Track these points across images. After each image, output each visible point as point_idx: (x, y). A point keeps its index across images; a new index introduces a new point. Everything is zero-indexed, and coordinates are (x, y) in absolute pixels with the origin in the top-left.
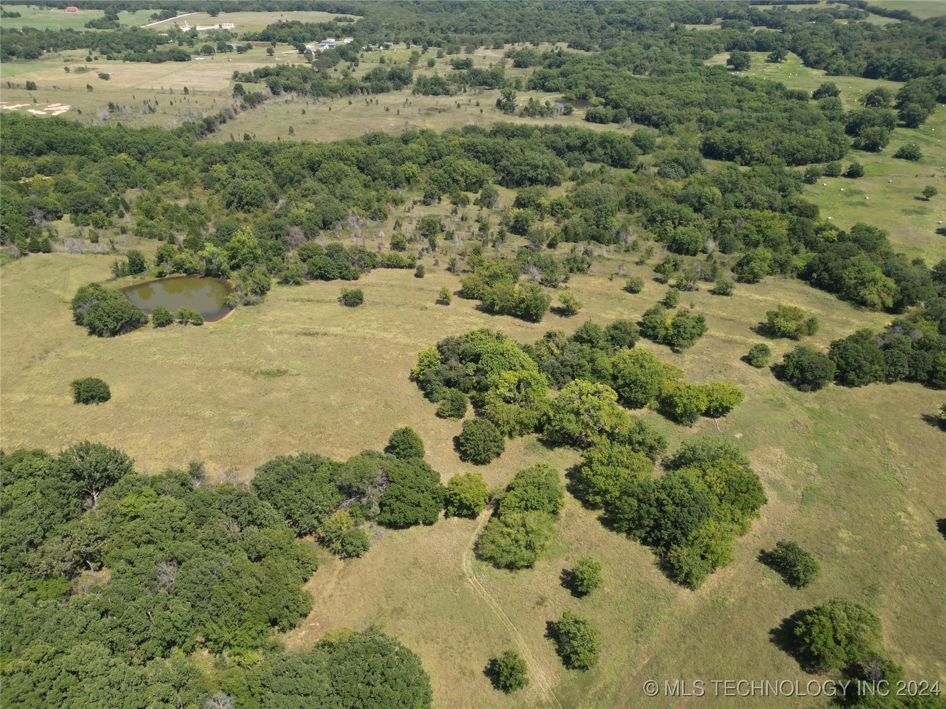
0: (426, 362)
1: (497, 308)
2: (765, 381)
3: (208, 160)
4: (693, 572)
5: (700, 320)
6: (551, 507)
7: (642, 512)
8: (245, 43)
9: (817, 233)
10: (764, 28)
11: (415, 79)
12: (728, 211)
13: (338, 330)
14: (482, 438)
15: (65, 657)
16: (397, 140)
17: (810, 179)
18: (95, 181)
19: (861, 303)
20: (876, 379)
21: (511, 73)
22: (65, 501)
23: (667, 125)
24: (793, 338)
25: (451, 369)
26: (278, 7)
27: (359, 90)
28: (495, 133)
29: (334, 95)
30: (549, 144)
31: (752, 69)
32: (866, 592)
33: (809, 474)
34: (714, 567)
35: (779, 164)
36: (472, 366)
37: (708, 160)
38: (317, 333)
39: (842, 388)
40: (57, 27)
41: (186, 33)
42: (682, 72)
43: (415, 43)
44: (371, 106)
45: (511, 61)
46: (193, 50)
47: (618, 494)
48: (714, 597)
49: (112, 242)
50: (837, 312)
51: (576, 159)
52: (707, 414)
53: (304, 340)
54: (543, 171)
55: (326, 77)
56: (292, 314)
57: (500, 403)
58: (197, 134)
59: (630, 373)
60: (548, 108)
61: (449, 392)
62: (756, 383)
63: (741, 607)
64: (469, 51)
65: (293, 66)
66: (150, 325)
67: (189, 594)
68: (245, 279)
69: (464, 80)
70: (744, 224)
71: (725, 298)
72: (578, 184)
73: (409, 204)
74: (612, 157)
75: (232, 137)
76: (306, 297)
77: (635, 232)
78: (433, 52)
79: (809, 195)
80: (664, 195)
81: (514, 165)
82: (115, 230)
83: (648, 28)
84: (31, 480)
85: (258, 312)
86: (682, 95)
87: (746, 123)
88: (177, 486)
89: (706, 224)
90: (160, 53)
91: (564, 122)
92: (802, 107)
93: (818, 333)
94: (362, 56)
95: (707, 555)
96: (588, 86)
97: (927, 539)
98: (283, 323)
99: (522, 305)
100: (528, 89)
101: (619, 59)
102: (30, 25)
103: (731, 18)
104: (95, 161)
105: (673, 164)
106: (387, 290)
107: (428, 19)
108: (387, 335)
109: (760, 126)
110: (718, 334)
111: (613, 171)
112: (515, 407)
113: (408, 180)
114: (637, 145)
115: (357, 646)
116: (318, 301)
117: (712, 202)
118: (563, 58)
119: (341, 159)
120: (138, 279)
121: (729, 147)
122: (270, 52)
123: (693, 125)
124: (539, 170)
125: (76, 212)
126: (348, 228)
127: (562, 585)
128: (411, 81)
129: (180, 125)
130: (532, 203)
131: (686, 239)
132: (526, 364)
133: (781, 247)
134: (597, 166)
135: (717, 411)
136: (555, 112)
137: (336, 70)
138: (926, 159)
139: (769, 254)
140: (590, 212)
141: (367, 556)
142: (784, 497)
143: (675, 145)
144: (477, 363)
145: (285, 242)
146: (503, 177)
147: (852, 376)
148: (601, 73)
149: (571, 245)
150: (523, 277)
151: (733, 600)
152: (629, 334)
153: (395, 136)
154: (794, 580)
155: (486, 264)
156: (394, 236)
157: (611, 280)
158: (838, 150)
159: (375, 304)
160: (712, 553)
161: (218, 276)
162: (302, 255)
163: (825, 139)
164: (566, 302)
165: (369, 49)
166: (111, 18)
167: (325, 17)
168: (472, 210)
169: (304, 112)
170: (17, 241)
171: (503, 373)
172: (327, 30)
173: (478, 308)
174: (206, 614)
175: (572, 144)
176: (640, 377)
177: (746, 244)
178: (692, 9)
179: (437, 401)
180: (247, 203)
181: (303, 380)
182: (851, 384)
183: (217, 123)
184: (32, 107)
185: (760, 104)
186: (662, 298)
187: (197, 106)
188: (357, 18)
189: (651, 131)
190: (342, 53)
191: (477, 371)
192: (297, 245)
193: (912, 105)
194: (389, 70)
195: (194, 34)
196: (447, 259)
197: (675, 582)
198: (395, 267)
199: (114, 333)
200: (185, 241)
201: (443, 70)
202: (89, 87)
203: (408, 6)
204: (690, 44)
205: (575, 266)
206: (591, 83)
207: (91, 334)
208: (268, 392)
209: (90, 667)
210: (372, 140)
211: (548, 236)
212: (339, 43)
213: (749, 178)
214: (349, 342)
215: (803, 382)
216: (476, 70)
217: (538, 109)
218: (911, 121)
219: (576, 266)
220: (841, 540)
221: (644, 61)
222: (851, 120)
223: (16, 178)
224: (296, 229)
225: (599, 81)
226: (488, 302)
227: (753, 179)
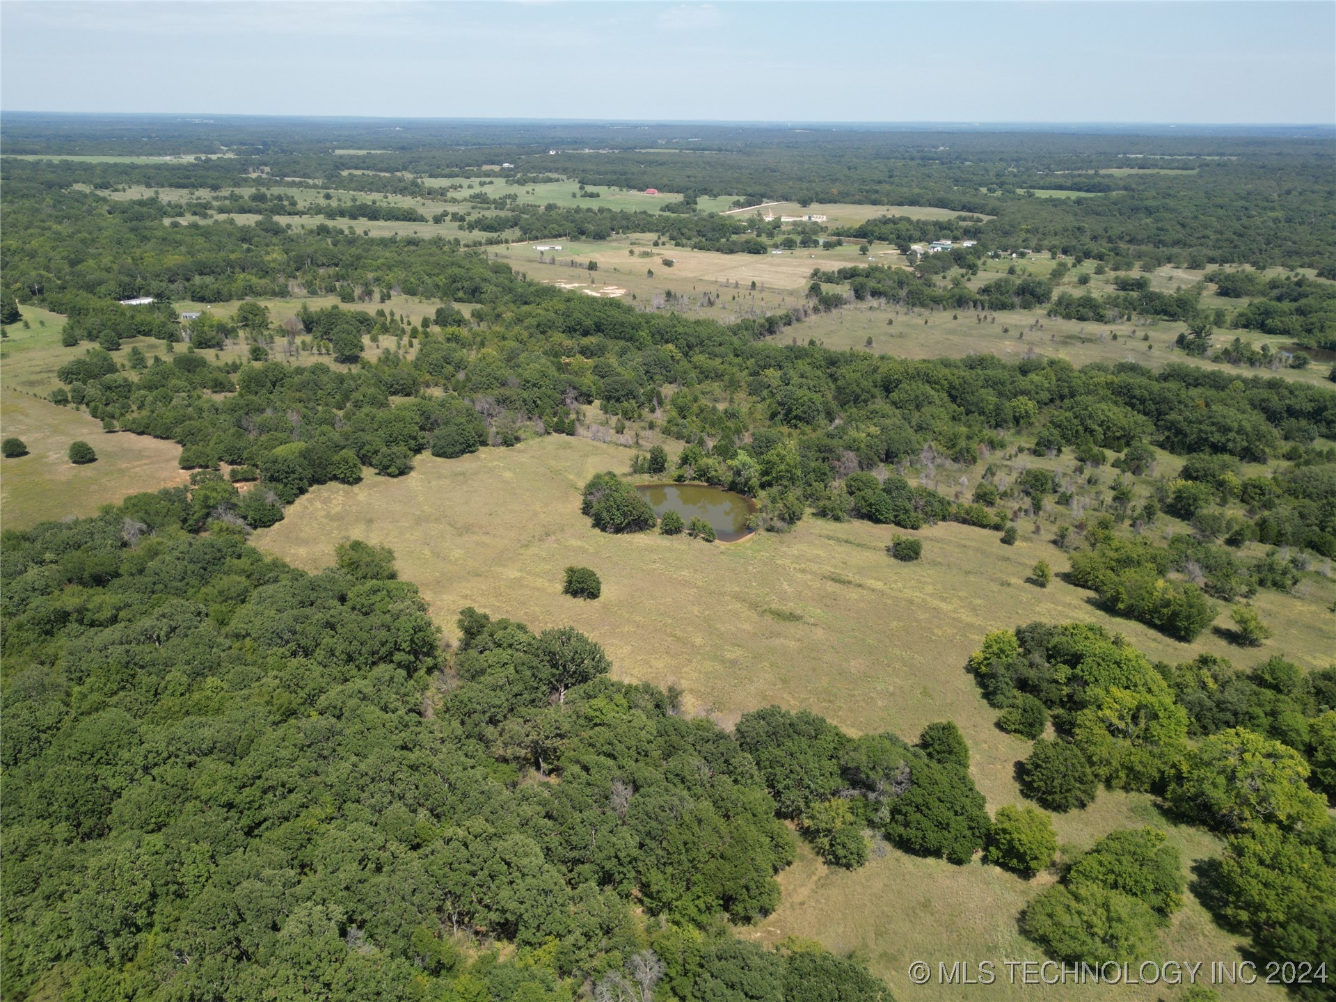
0: (995, 648)
1: (1121, 606)
3: (762, 363)
6: (1157, 900)
8: (835, 238)
11: (1055, 296)
13: (879, 585)
14: (1062, 769)
15: (501, 842)
16: (1013, 368)
18: (635, 369)
21: (1210, 300)
22: (535, 685)
25: (1031, 665)
26: (885, 199)
27: (971, 304)
28: (1165, 377)
29: (935, 306)
30: (1257, 403)
36: (1063, 672)
38: (850, 582)
40: (631, 209)
41: (769, 223)
43: (1065, 252)
44: (982, 324)
45: (1213, 287)
46: (771, 243)
47: (1282, 917)
49: (637, 435)
51: (1299, 430)
53: (831, 587)
54: (1238, 438)
55: (929, 284)
56: (822, 553)
57: (1100, 731)
58: (754, 334)
60: (1265, 356)
61: (1020, 698)
64: (1146, 268)
65: (889, 268)
66: (657, 530)
67: (640, 828)
68: (774, 501)
69: (1130, 305)
72: (1298, 465)
73: (1012, 450)
75: (795, 341)
76: (844, 537)
78: (1089, 266)
81: (1190, 422)
82: (643, 424)
84: (510, 651)
85: (782, 542)
88: (650, 706)
90: (734, 243)
91: (1291, 377)
94: (984, 264)
98: (809, 561)
99: (1165, 611)
100: (1236, 326)
102: (606, 206)
104: (639, 349)
106: (956, 550)
107: (1091, 224)
108: (943, 605)
112: (1123, 744)
113: (1017, 420)
115: (828, 964)
116: (858, 545)
118: (1304, 288)
119: (928, 382)
120: (655, 479)
122: (864, 250)
124: (1232, 435)
125: (608, 399)
126: (918, 466)
128: (1049, 299)
129: (739, 321)
130: (1210, 478)
132: (1154, 688)
136: (1276, 362)
137: (944, 277)
140: (1313, 506)
141: (859, 873)
144: (1073, 667)
145: (832, 468)
146: (1168, 438)
149: (1268, 547)
150: (1173, 575)
153: (1009, 364)
155: (1115, 544)
156: (980, 485)
157: (1332, 611)
159: (934, 563)
161: (743, 492)
162: (851, 486)
164: (1242, 621)
165: (996, 256)
166: (690, 203)
167: (943, 215)
168: (1107, 473)
169: (890, 322)
170: (546, 418)
171: (1114, 689)
172: (943, 229)
173: (1089, 601)
174: (653, 858)
175: (1298, 407)
179: (1000, 707)
180: (796, 417)
181: (819, 633)
183: (781, 324)
184: (587, 288)
187: (763, 303)
188: (986, 218)
190: (958, 258)
191: (1071, 680)
192: (846, 475)
194: (1018, 282)
195: (777, 225)
196: (1055, 528)
198: (974, 524)
199: (619, 530)
200: (715, 447)
201: (1101, 289)
202: (650, 273)
203: (1064, 207)
205: (1270, 577)
207: (594, 526)
208: (773, 635)
209: (525, 861)
210: (978, 363)
211: (1229, 527)
212: (956, 246)
214: (889, 602)
216: (1152, 293)
217: (1248, 354)
219: (1272, 578)
223: (557, 355)
224: (851, 455)
226: (1108, 595)
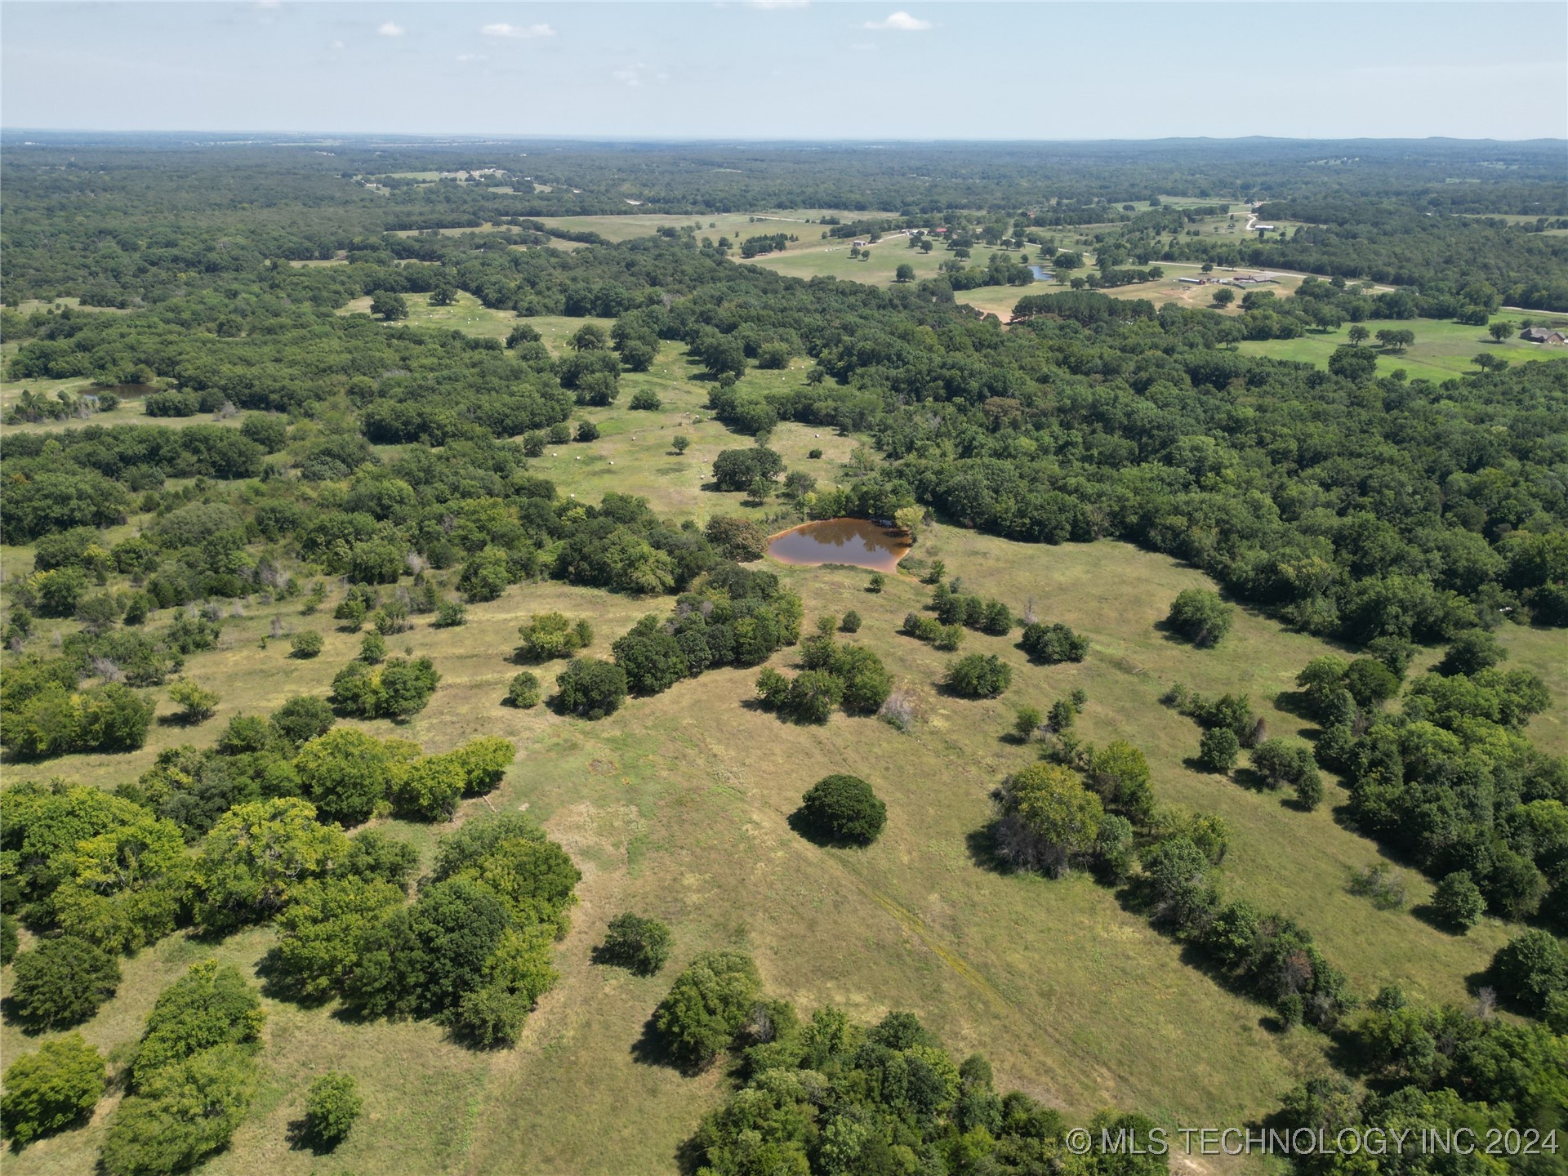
1: (41, 747)
2: (542, 724)
4: (503, 1016)
5: (425, 665)
6: (238, 1031)
7: (401, 967)
9: (560, 516)
10: (414, 261)
12: (428, 508)
14: (65, 971)
17: (534, 451)
19: (638, 591)
20: (679, 676)
23: (300, 405)
24: (565, 656)
30: (84, 459)
31: (411, 317)
32: (733, 939)
33: (630, 822)
34: (532, 999)
35: (484, 437)
37: (380, 447)
39: (642, 700)
42: (302, 326)
47: (354, 958)
48: (545, 1043)
50: (613, 609)
51: (144, 476)
52: (470, 792)
54: (83, 505)
57: (89, 900)
59: (329, 771)
60: (67, 404)
62: (530, 729)
63: (585, 1037)
70: (456, 523)
71: (457, 629)
72: (160, 514)
74: (214, 464)
77: (286, 568)
79: (539, 469)
80: (322, 505)
81: (17, 502)
83: (226, 269)
86: (310, 358)
87: (420, 387)
89: (399, 534)
91: (107, 422)
92: (495, 358)
93: (595, 641)
95: (517, 984)
96: (140, 361)
97: (783, 844)
99: (96, 727)
100: (15, 377)
101: (186, 316)
103: (360, 249)
105: (324, 458)
109: (443, 388)
110: (458, 681)
111: (222, 485)
112: (119, 897)
114: (256, 440)
117: (401, 502)
118: (74, 321)
121: (406, 423)
123: (342, 400)
124: (74, 503)
127: (293, 1148)
130: (72, 559)
131: (373, 559)
132: (127, 817)
133: (516, 543)
134: (191, 483)
135: (483, 783)
136: (83, 409)
138: (668, 406)
139: (501, 553)
140: (196, 552)
142: (607, 865)
143: (321, 432)
144: (18, 846)
147: (648, 680)
148: (158, 339)
149: (172, 611)
150: (86, 684)
151: (572, 1033)
152: (315, 716)
154: (644, 967)
157: (264, 647)
158: (558, 408)
160: (523, 976)
163: (537, 396)
164: (184, 698)
171: (82, 844)
175: (130, 452)
176: (348, 770)
177: (469, 550)
178: (295, 239)
182: (650, 691)
185: (436, 361)
186: (356, 652)
189: (274, 417)
191: (23, 864)
193: (632, 343)
197: (483, 1049)
204: (305, 288)
205: (189, 641)
206: (143, 356)
211: (121, 605)
213: (448, 459)
215: (592, 708)
217: (46, 407)
218: (639, 364)
219: (191, 642)
220: (688, 888)
221: (233, 317)
222: (565, 369)
225: (157, 351)
226: (20, 741)
227: (453, 461)
